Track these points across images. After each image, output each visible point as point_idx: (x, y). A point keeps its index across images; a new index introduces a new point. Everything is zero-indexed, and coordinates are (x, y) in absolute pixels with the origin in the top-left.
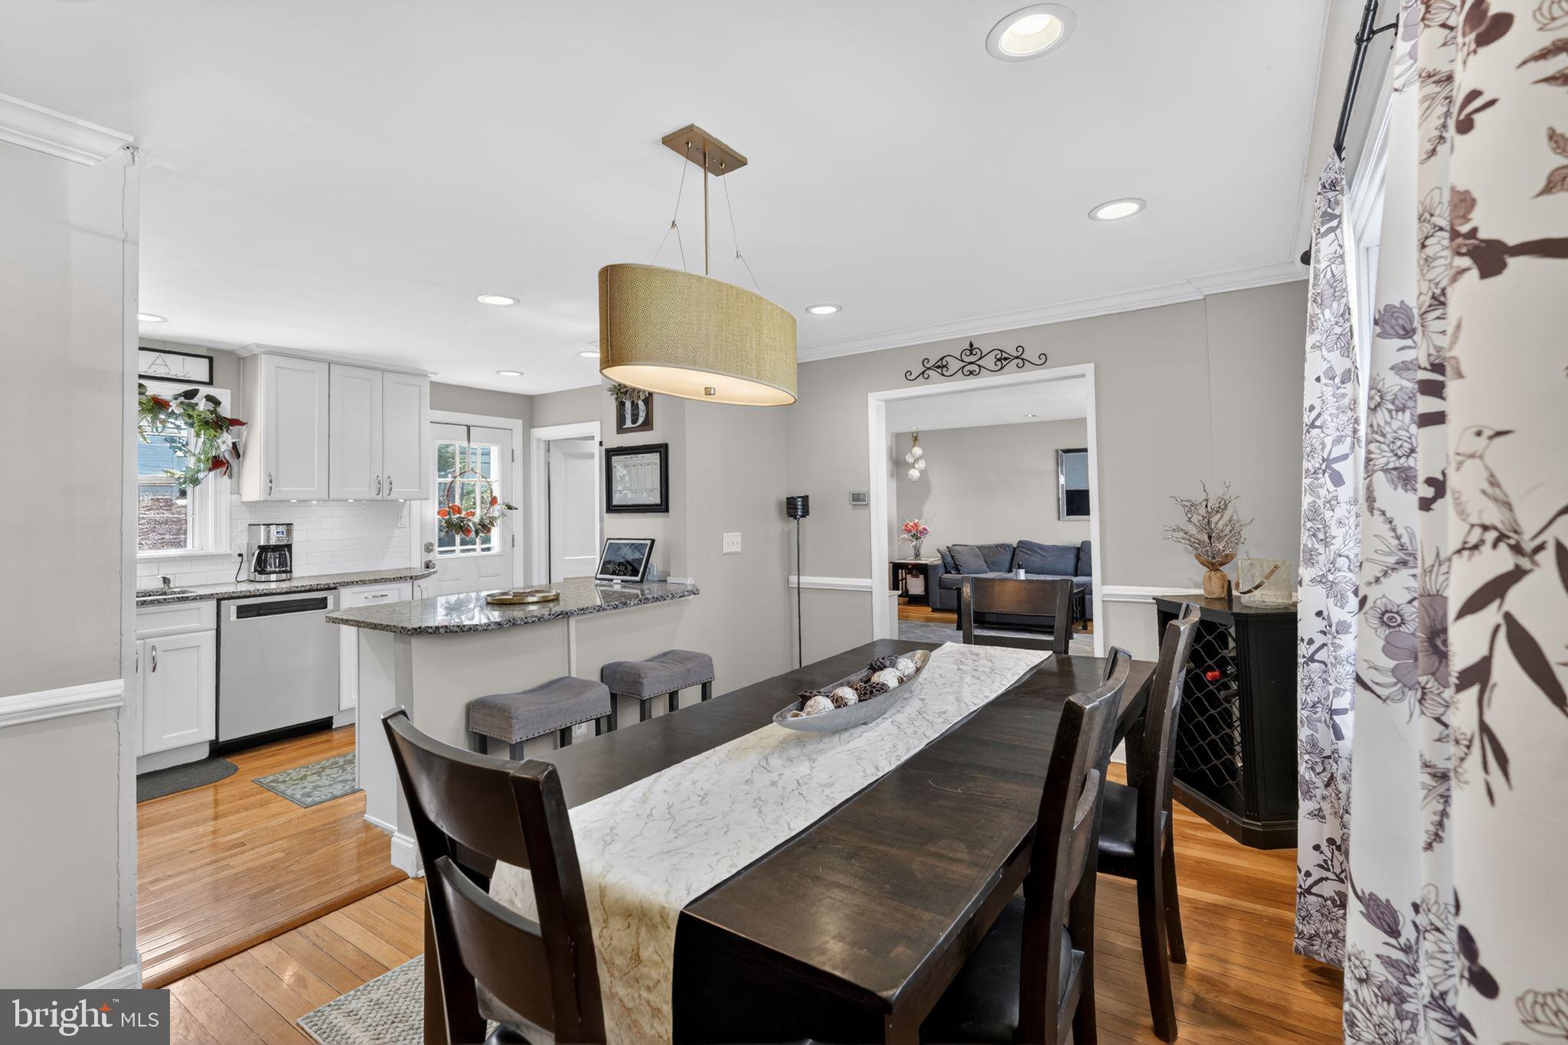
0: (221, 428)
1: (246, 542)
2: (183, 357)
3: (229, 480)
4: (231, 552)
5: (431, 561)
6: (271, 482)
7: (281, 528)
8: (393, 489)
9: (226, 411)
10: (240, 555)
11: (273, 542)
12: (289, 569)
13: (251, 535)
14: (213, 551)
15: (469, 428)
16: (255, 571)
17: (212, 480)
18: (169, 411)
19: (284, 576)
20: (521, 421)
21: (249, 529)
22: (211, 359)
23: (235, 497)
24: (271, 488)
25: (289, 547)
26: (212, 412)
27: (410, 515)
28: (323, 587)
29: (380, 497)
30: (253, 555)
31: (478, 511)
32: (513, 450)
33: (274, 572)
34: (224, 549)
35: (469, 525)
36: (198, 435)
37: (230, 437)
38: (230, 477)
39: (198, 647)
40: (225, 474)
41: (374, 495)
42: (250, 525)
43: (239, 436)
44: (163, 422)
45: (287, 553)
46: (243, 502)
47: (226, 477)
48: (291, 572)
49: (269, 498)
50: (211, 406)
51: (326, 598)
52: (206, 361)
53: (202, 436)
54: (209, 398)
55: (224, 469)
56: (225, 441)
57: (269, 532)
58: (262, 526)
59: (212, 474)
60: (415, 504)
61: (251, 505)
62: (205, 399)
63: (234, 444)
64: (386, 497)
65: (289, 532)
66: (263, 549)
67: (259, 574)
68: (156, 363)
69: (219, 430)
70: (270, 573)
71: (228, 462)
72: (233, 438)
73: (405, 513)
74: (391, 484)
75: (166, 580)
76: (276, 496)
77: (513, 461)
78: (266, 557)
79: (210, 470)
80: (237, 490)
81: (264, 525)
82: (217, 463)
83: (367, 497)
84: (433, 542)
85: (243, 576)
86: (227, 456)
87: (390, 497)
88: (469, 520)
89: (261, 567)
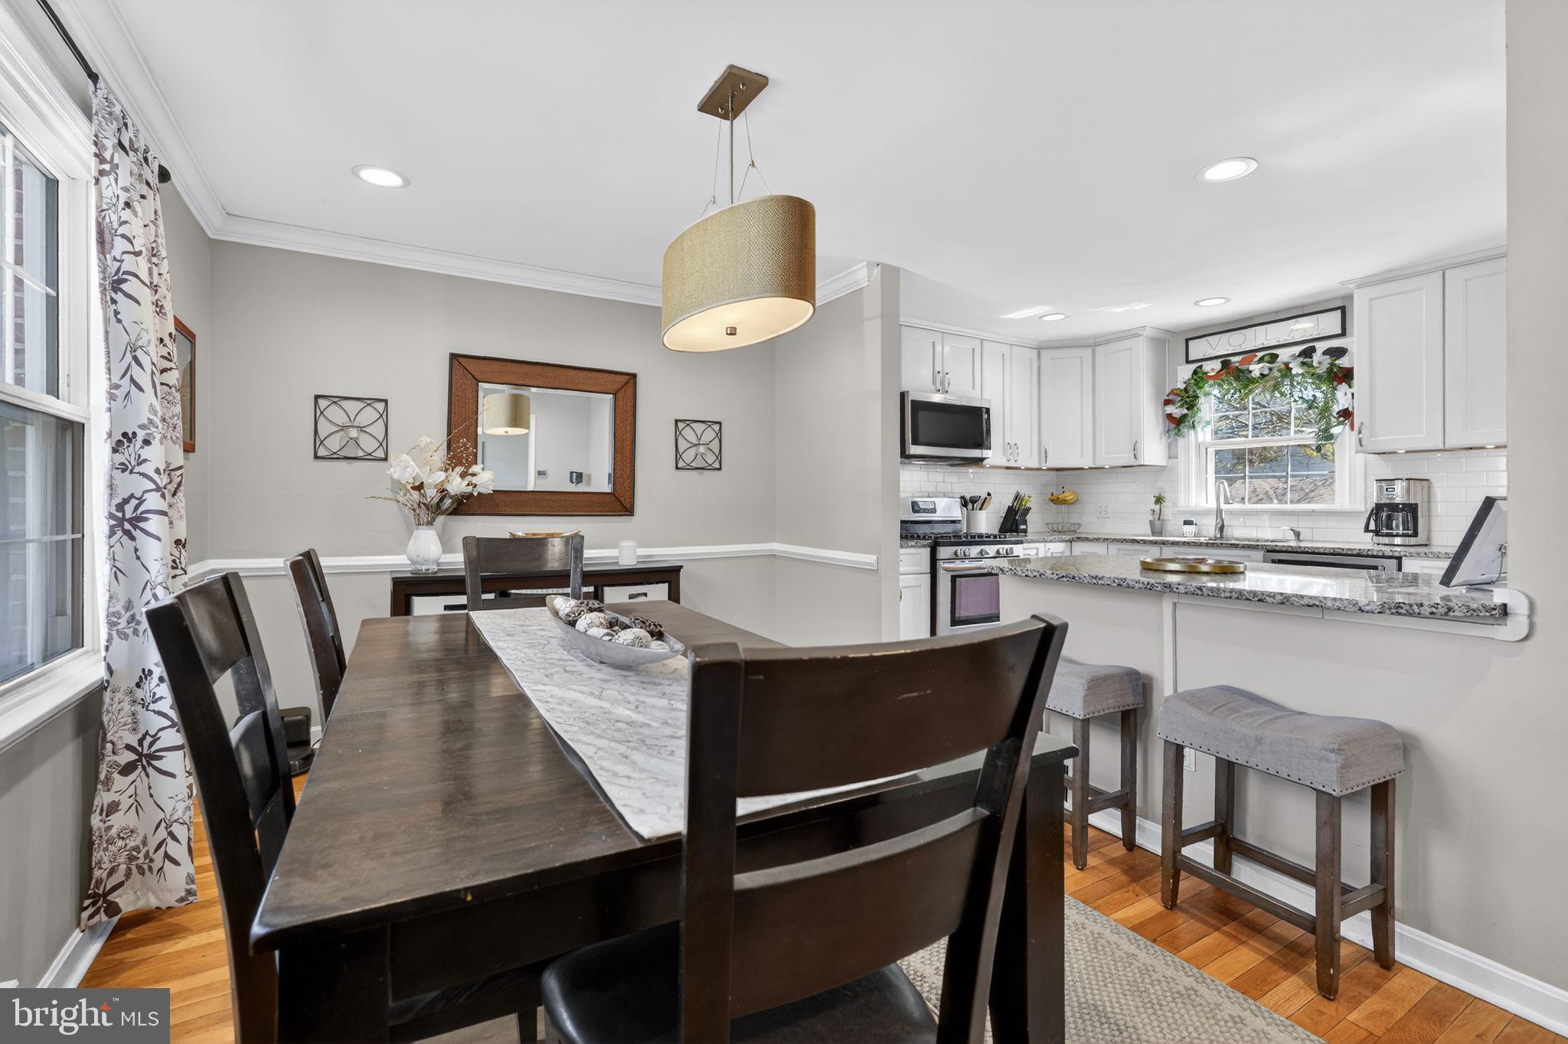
2: (1317, 315)
6: (1361, 432)
12: (1412, 532)
14: (1348, 508)
22: (1342, 309)
24: (1361, 439)
25: (1414, 506)
34: (1358, 507)
37: (1347, 387)
48: (1415, 536)
50: (1329, 358)
54: (1330, 351)
56: (1346, 390)
57: (1381, 489)
62: (1323, 354)
66: (1380, 507)
67: (1375, 534)
75: (1296, 533)
76: (1370, 447)
78: (1382, 515)
89: (1376, 529)
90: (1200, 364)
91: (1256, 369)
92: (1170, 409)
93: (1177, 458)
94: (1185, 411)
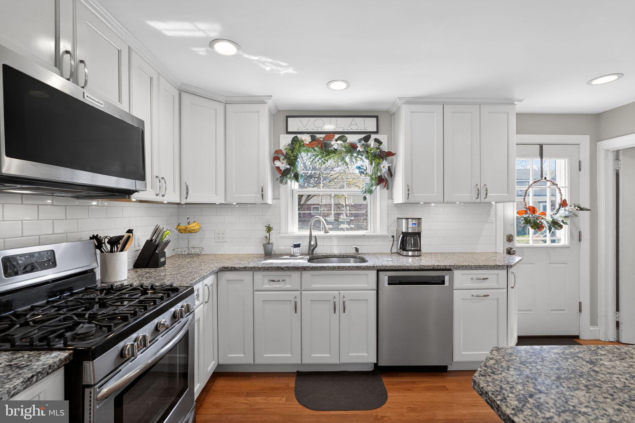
0: (382, 158)
1: (396, 229)
2: (363, 119)
3: (387, 191)
4: (388, 234)
5: (511, 249)
6: (408, 191)
7: (414, 221)
8: (489, 195)
9: (385, 148)
10: (393, 237)
11: (410, 231)
12: (419, 248)
13: (399, 225)
14: (379, 233)
15: (541, 147)
16: (400, 249)
17: (378, 190)
18: (358, 150)
19: (416, 253)
20: (588, 137)
21: (397, 221)
22: (377, 117)
23: (390, 201)
24: (408, 194)
25: (419, 234)
26: (377, 149)
27: (496, 214)
28: (442, 268)
29: (478, 200)
30: (400, 236)
31: (549, 212)
32: (580, 162)
33: (411, 250)
34: (385, 233)
35: (542, 223)
36: (371, 164)
37: (386, 163)
38: (388, 189)
39: (367, 300)
40: (385, 187)
41: (474, 199)
42: (398, 218)
43: (392, 162)
44: (356, 158)
45: (418, 238)
46: (394, 204)
47: (385, 188)
48: (420, 250)
49: (407, 201)
50: (377, 144)
51: (444, 277)
52: (375, 119)
53: (373, 164)
54: (376, 140)
55: (384, 183)
56: (385, 165)
57: (408, 223)
58: (404, 220)
59: (378, 187)
60: (500, 206)
61: (398, 205)
62: (374, 141)
63: (389, 167)
64: (483, 200)
65: (419, 224)
66: (405, 235)
67: (402, 250)
68: (352, 124)
69: (381, 160)
70: (408, 251)
71: (386, 180)
72: (388, 163)
73: (492, 212)
74: (487, 190)
75: (357, 250)
76: (411, 200)
77: (580, 170)
78: (406, 239)
79: (378, 184)
80: (391, 197)
81: (405, 219)
82: (381, 180)
83: (469, 200)
84: (512, 234)
85: (394, 250)
86: (386, 176)
87: (486, 200)
88: (543, 218)
89: (403, 247)
90: (296, 135)
91: (335, 144)
92: (278, 164)
93: (279, 199)
94: (288, 167)
